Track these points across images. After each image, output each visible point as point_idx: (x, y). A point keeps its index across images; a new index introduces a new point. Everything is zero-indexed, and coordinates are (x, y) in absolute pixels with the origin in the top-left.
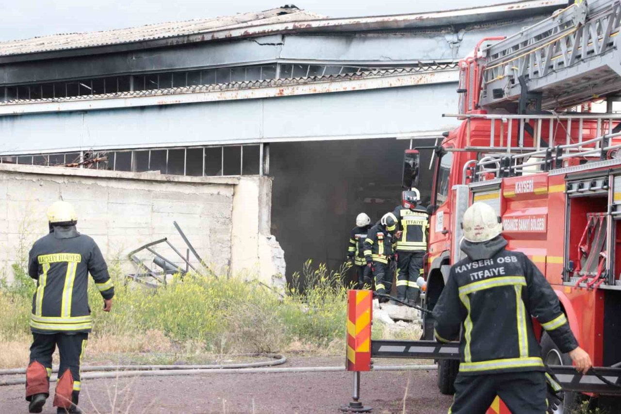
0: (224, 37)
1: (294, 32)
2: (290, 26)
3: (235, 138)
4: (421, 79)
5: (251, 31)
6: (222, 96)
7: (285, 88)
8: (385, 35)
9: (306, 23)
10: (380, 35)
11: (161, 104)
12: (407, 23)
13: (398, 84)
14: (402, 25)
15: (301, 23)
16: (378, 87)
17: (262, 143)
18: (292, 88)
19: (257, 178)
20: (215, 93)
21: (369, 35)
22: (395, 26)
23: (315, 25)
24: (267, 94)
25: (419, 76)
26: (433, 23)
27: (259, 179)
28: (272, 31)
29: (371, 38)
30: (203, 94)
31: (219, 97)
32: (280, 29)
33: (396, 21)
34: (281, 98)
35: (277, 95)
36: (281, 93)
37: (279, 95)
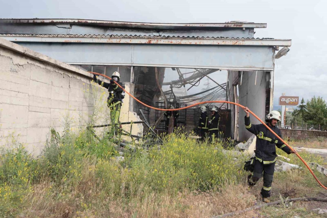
0: (40, 22)
1: (77, 24)
2: (76, 21)
3: (115, 62)
4: (237, 42)
5: (55, 21)
6: (110, 40)
7: (152, 40)
8: (124, 30)
9: (84, 21)
10: (121, 29)
11: (67, 42)
12: (136, 26)
13: (223, 44)
14: (134, 26)
15: (82, 20)
16: (211, 44)
17: (132, 66)
18: (157, 40)
19: (128, 84)
20: (105, 39)
21: (116, 29)
22: (130, 26)
23: (89, 22)
24: (140, 42)
25: (236, 41)
26: (149, 27)
27: (130, 84)
28: (66, 22)
29: (116, 30)
30: (97, 39)
31: (108, 41)
32: (71, 22)
33: (131, 25)
34: (149, 44)
35: (147, 43)
36: (149, 42)
37: (148, 43)
